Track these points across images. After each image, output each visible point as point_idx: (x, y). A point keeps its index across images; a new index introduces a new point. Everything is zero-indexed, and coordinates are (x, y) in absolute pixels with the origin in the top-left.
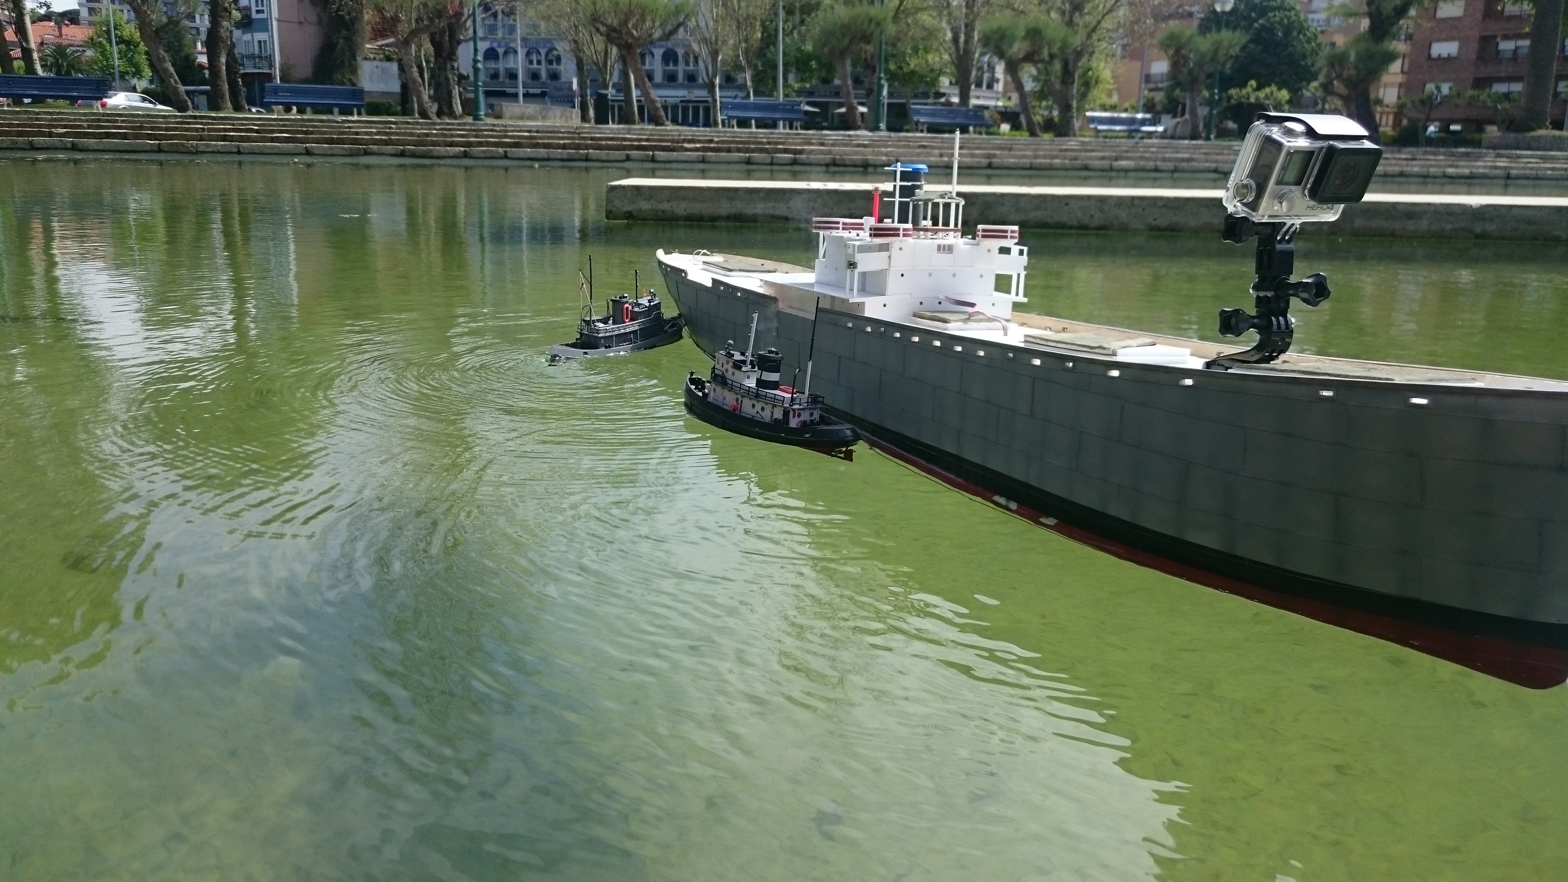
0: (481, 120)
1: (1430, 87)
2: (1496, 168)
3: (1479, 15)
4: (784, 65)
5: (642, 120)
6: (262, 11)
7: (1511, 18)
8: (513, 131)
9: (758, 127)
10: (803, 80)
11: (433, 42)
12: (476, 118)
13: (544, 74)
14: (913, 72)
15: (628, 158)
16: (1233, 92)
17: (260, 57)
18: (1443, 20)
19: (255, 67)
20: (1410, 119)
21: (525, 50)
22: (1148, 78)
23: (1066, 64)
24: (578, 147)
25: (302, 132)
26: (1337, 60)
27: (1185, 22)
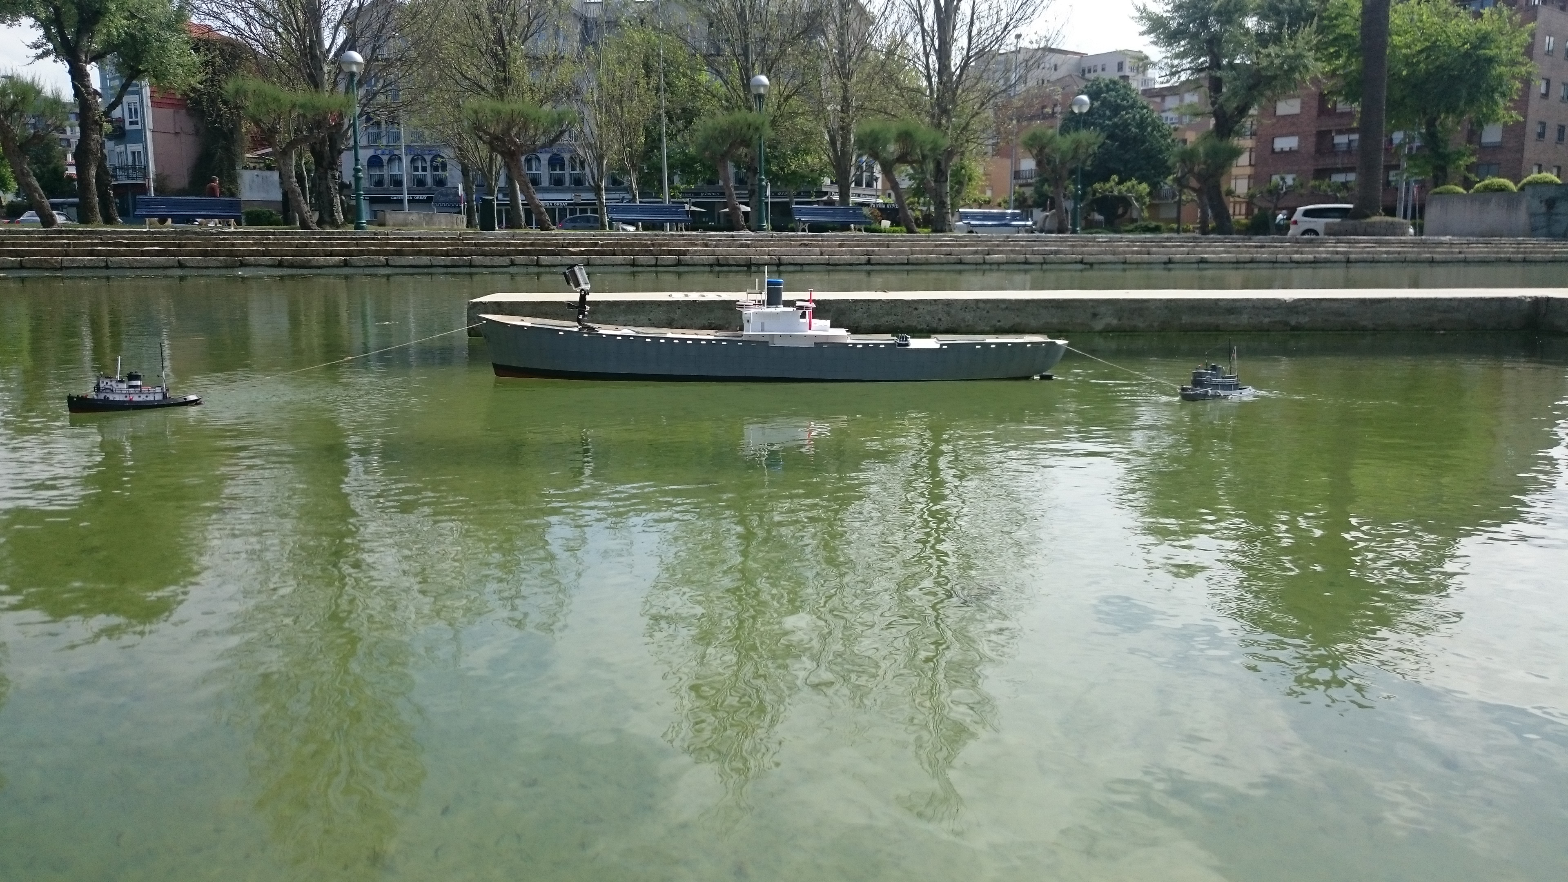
0: (362, 228)
1: (1276, 178)
2: (1337, 253)
3: (1314, 112)
4: (669, 167)
5: (529, 223)
6: (136, 123)
7: (1342, 114)
8: (394, 239)
9: (644, 229)
10: (688, 183)
11: (313, 151)
12: (358, 227)
13: (429, 180)
14: (794, 173)
15: (513, 264)
16: (1097, 186)
17: (134, 168)
18: (1284, 117)
19: (128, 178)
20: (1260, 208)
21: (410, 157)
22: (1017, 175)
23: (938, 164)
24: (462, 254)
25: (174, 245)
26: (1188, 157)
27: (1047, 123)
